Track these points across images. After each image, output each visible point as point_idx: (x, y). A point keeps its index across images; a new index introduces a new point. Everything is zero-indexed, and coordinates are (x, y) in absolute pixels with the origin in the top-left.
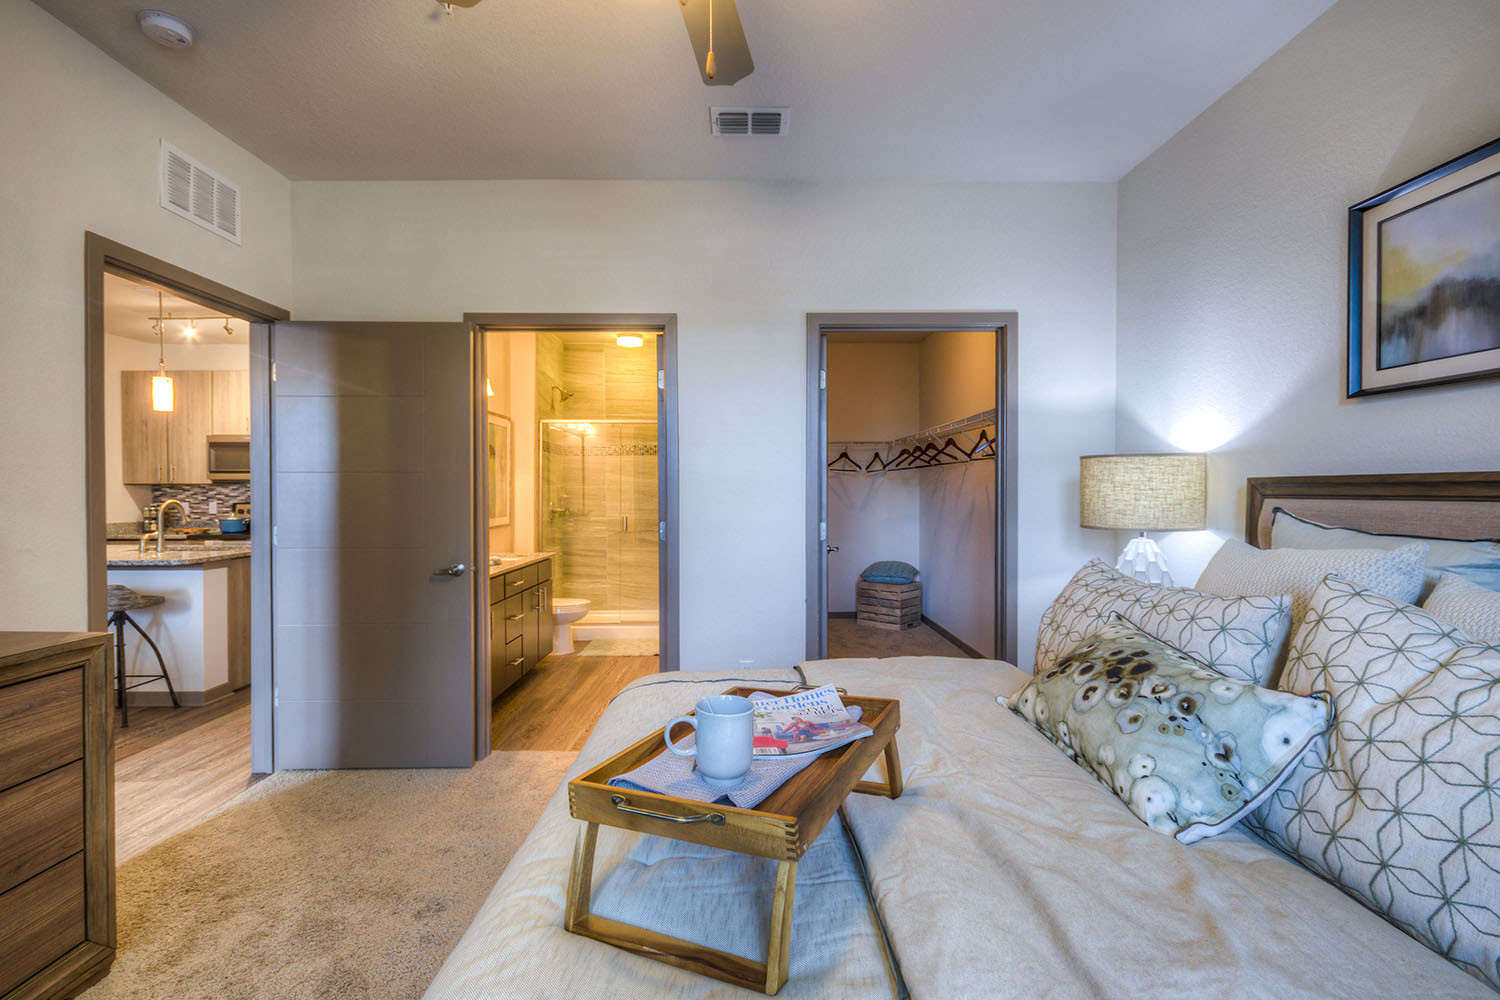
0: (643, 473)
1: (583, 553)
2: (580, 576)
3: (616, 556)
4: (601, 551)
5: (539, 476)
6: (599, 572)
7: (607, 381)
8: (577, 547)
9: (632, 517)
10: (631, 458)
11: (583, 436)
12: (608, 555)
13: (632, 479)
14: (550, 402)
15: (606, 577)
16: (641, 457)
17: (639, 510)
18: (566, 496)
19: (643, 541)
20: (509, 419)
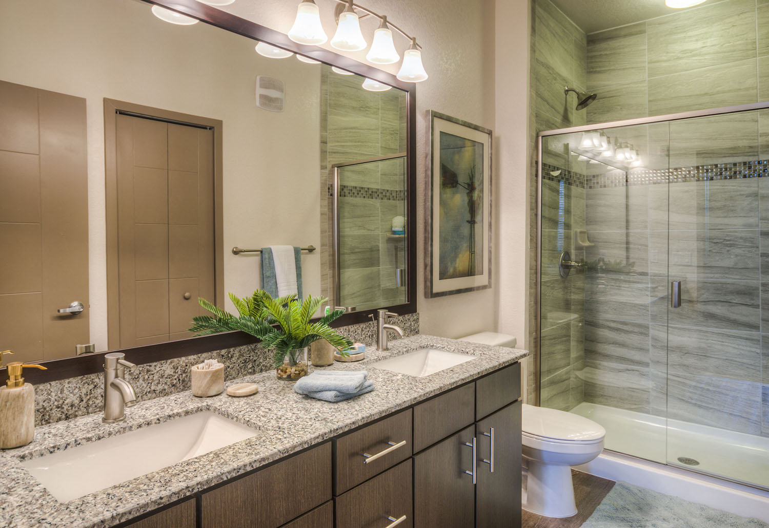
0: (711, 209)
1: (613, 325)
2: (608, 357)
3: (662, 335)
4: (639, 326)
5: (536, 215)
6: (637, 356)
7: (650, 75)
8: (606, 315)
9: (692, 277)
10: (693, 186)
11: (626, 170)
12: (652, 332)
13: (694, 219)
14: (562, 111)
15: (647, 365)
16: (708, 183)
17: (705, 267)
18: (587, 244)
19: (711, 316)
20: (490, 133)
